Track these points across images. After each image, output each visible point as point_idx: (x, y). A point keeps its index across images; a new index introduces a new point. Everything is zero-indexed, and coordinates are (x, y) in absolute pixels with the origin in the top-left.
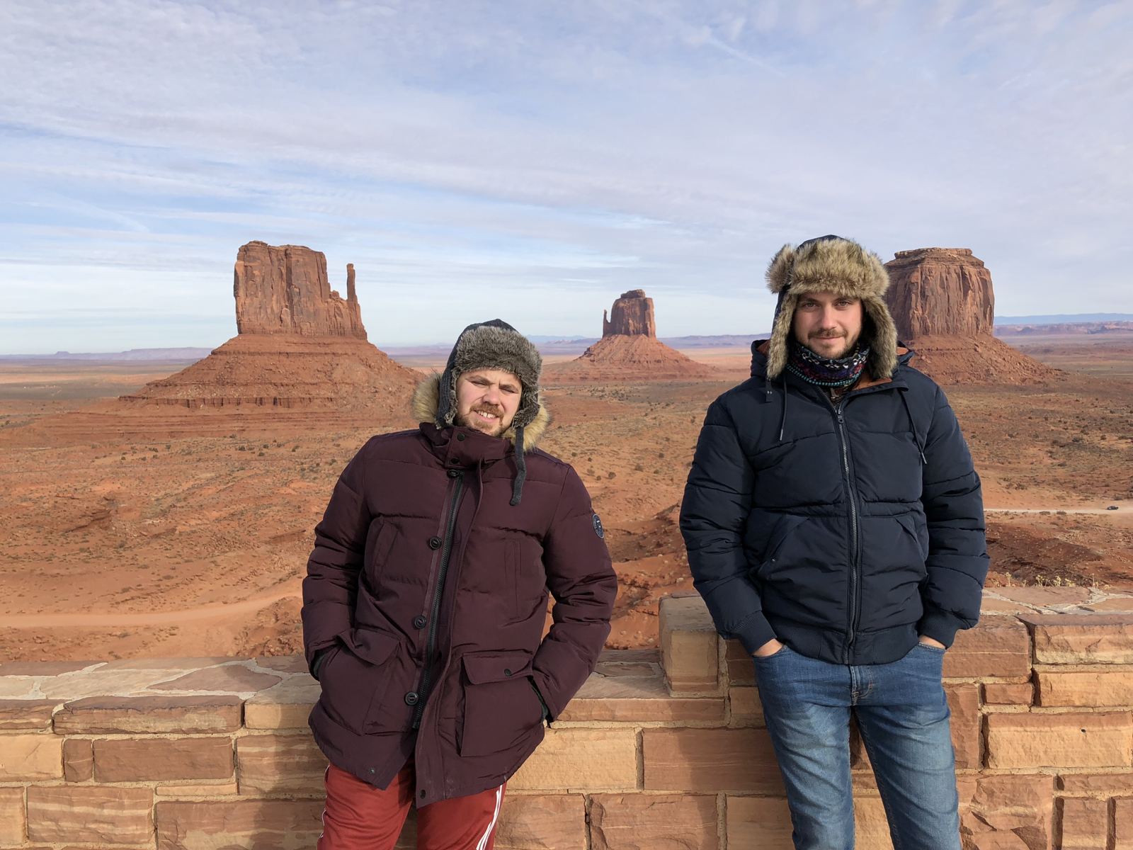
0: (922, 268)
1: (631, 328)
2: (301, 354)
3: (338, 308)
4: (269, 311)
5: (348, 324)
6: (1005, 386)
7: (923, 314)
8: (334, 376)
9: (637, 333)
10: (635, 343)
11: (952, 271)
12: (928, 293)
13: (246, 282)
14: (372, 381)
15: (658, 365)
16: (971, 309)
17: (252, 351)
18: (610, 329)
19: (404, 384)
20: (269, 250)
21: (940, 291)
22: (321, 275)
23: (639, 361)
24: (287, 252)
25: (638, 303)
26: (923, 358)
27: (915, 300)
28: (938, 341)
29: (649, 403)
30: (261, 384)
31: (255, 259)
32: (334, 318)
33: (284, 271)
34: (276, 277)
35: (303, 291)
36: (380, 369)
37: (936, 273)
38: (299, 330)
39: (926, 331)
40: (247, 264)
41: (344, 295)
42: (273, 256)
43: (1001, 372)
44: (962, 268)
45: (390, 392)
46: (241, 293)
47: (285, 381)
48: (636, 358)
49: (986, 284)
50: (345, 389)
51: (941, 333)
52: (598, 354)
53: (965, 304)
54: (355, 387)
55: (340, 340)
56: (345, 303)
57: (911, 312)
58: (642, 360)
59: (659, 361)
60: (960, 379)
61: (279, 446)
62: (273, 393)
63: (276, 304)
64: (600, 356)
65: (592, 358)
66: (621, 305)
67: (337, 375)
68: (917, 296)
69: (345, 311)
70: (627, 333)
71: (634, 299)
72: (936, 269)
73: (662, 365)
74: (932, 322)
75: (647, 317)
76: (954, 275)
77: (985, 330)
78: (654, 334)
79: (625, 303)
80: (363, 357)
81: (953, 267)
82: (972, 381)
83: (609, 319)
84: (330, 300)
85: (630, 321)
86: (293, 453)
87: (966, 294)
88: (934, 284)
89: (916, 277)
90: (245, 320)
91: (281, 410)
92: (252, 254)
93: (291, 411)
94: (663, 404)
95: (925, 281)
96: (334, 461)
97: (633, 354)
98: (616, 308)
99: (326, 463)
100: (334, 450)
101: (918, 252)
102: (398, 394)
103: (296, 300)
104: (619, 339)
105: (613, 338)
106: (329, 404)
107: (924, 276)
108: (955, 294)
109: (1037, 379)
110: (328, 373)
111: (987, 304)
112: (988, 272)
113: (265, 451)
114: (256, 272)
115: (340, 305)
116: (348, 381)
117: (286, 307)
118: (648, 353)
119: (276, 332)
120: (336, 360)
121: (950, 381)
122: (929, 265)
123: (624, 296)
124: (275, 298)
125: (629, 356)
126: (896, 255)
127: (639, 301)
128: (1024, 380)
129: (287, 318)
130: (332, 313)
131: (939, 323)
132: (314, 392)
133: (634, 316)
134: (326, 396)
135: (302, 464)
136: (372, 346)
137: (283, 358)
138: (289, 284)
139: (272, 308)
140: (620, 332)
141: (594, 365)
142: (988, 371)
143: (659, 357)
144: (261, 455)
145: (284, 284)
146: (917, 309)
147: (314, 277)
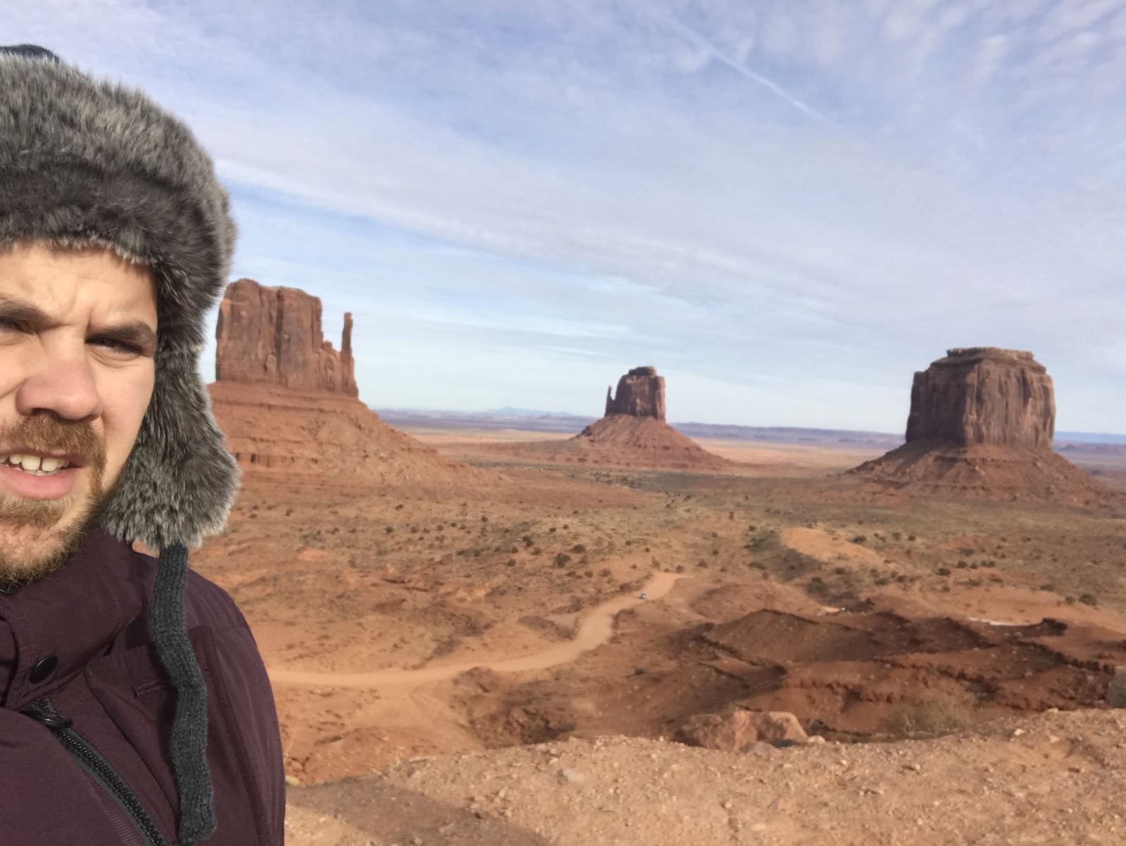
0: (979, 368)
1: (638, 409)
2: (285, 408)
3: (330, 361)
4: (253, 357)
5: (338, 378)
6: (1069, 507)
7: (978, 419)
8: (320, 434)
9: (645, 414)
10: (642, 425)
11: (1012, 374)
12: (985, 397)
13: (232, 323)
14: (362, 443)
15: (666, 453)
16: (1030, 419)
17: (230, 399)
18: (614, 408)
19: (397, 451)
20: (261, 290)
21: (998, 395)
22: (315, 321)
23: (645, 446)
24: (280, 294)
25: (647, 381)
26: (977, 468)
27: (970, 404)
28: (991, 451)
29: (667, 493)
30: (238, 437)
31: (243, 299)
32: (323, 371)
33: (274, 314)
34: (265, 319)
35: (294, 338)
36: (371, 431)
37: (994, 376)
38: (284, 381)
39: (980, 439)
40: (235, 303)
41: (337, 346)
42: (264, 297)
43: (1063, 491)
44: (1023, 372)
45: (381, 458)
46: (225, 334)
47: (266, 437)
48: (642, 442)
49: (1047, 392)
50: (332, 451)
51: (997, 443)
52: (599, 434)
53: (1025, 412)
54: (343, 450)
55: (326, 394)
56: (339, 356)
57: (965, 416)
58: (648, 444)
59: (666, 448)
60: (1018, 495)
61: (270, 508)
62: (252, 448)
63: (262, 349)
64: (602, 436)
65: (591, 437)
66: (629, 381)
67: (324, 434)
68: (972, 399)
69: (337, 363)
70: (633, 413)
71: (643, 377)
72: (995, 372)
73: (670, 452)
74: (988, 429)
75: (657, 398)
76: (1014, 380)
77: (1045, 443)
78: (663, 417)
79: (633, 379)
80: (353, 417)
81: (1013, 371)
82: (1032, 499)
83: (613, 396)
84: (321, 350)
85: (638, 401)
86: (287, 518)
87: (1025, 402)
88: (992, 387)
89: (972, 378)
90: (226, 365)
91: (260, 468)
92: (241, 292)
93: (271, 470)
94: (683, 496)
95: (982, 383)
96: (336, 530)
97: (638, 437)
98: (623, 385)
99: (328, 532)
100: (332, 517)
101: (974, 351)
102: (390, 461)
103: (284, 347)
104: (623, 420)
105: (617, 417)
106: (314, 466)
107: (981, 378)
108: (1014, 401)
109: (1103, 502)
110: (313, 432)
111: (1047, 414)
112: (1049, 380)
113: (255, 512)
114: (244, 313)
115: (332, 357)
116: (336, 441)
117: (273, 354)
118: (655, 437)
119: (259, 381)
120: (322, 417)
121: (1007, 496)
122: (988, 366)
123: (632, 373)
124: (261, 343)
125: (634, 439)
126: (949, 352)
127: (649, 378)
128: (1087, 503)
129: (272, 366)
130: (322, 365)
131: (995, 431)
132: (298, 451)
133: (642, 395)
134: (311, 457)
135: (301, 530)
136: (363, 406)
137: (264, 410)
138: (279, 328)
139: (257, 355)
140: (625, 412)
141: (593, 446)
142: (1049, 488)
143: (667, 443)
144: (253, 516)
145: (273, 329)
146: (971, 414)
147: (307, 324)
